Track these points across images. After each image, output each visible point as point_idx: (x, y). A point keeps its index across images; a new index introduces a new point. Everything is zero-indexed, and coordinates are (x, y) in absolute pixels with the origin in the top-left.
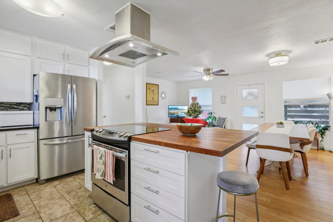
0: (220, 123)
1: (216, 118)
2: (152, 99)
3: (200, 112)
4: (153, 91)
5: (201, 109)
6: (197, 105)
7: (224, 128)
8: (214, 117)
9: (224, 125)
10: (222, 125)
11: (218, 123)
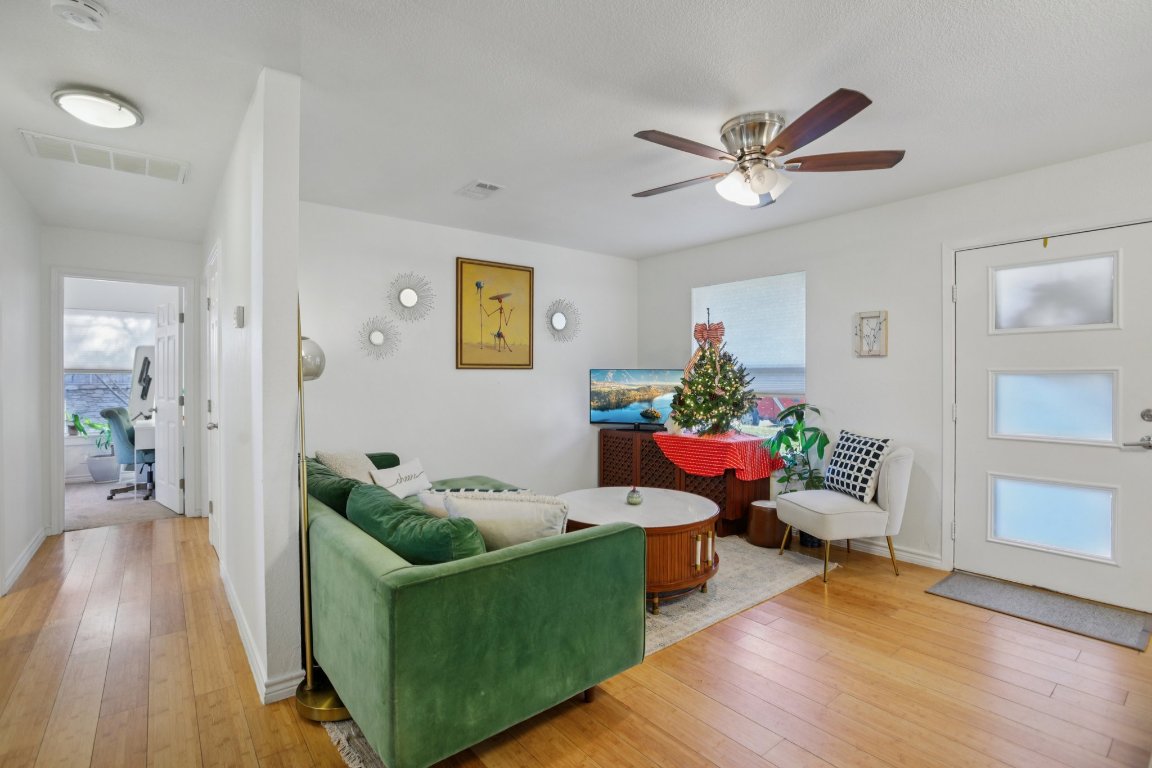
0: (847, 471)
1: (825, 441)
2: (491, 340)
3: (738, 406)
4: (499, 298)
5: (743, 390)
6: (722, 367)
7: (875, 499)
8: (815, 430)
9: (871, 484)
10: (859, 484)
11: (837, 468)
